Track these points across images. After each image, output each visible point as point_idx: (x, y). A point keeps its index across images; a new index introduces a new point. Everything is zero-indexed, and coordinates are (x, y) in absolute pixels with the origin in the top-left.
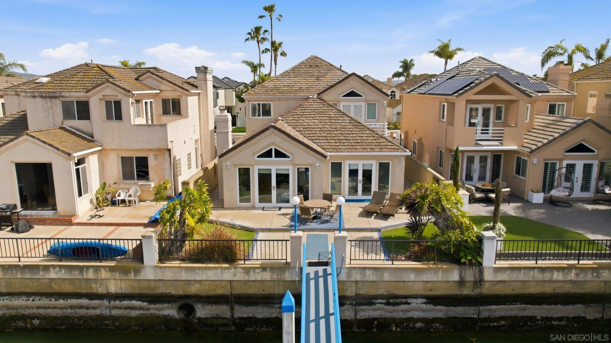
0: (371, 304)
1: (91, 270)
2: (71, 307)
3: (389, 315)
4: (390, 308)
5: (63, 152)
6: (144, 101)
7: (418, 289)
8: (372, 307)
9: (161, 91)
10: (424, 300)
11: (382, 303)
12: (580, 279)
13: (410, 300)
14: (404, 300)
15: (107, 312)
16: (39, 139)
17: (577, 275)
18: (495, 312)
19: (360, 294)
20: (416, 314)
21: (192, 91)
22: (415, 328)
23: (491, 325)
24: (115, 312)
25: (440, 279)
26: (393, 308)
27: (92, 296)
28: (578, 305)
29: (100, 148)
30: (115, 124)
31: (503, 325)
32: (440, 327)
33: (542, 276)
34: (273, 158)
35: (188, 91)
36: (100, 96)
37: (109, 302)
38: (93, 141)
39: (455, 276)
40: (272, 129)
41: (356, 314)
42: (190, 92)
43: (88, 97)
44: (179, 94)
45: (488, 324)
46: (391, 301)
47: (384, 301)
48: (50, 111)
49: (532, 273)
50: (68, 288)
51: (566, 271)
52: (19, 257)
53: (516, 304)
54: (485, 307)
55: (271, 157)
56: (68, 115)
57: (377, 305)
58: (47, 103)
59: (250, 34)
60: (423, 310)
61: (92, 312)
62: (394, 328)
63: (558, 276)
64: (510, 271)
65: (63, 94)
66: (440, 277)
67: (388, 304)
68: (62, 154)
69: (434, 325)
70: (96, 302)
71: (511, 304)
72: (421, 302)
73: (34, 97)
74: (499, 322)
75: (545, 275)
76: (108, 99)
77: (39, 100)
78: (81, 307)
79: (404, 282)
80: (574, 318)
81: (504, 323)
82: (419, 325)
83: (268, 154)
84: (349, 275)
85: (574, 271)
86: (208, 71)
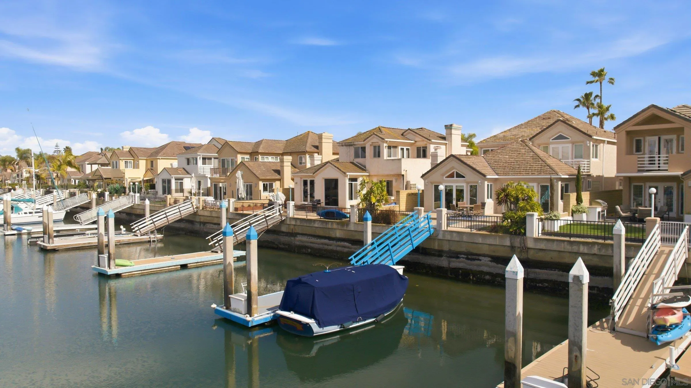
0: (458, 257)
1: (330, 224)
2: (322, 244)
3: (468, 267)
4: (469, 262)
5: (343, 172)
6: (400, 148)
7: (485, 250)
8: (458, 260)
9: (416, 141)
10: (490, 259)
11: (464, 258)
12: (601, 253)
13: (481, 258)
14: (477, 257)
15: (334, 248)
16: (333, 165)
17: (599, 249)
18: (539, 274)
19: (451, 250)
20: (485, 269)
21: (433, 141)
22: (485, 279)
23: (538, 285)
24: (339, 249)
25: (498, 244)
26: (471, 262)
27: (330, 238)
28: (606, 278)
29: (368, 174)
30: (377, 159)
31: (547, 287)
32: (501, 281)
33: (570, 248)
34: (455, 178)
35: (430, 140)
36: (370, 143)
37: (336, 242)
38: (365, 170)
39: (507, 243)
40: (452, 157)
41: (449, 264)
42: (432, 141)
43: (365, 144)
44: (425, 143)
45: (535, 284)
46: (469, 257)
47: (465, 257)
48: (349, 153)
49: (563, 244)
50: (321, 233)
51: (590, 246)
52: (307, 216)
53: (555, 271)
54: (531, 270)
55: (454, 177)
56: (357, 156)
57: (461, 258)
58: (348, 149)
59: (578, 100)
60: (490, 267)
61: (330, 248)
62: (471, 277)
63: (584, 249)
64: (546, 241)
65: (355, 143)
66: (497, 242)
67: (467, 259)
68: (342, 173)
69: (497, 279)
70: (331, 242)
71: (551, 270)
72: (488, 260)
73: (342, 146)
74: (543, 284)
75: (573, 248)
76: (375, 144)
77: (344, 147)
78: (326, 244)
79: (477, 243)
80: (603, 288)
81: (546, 285)
82: (487, 277)
83: (451, 176)
84: (444, 236)
85: (596, 246)
86: (453, 127)
